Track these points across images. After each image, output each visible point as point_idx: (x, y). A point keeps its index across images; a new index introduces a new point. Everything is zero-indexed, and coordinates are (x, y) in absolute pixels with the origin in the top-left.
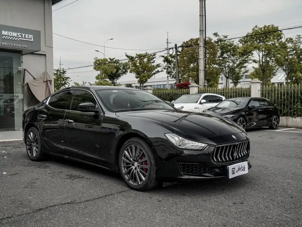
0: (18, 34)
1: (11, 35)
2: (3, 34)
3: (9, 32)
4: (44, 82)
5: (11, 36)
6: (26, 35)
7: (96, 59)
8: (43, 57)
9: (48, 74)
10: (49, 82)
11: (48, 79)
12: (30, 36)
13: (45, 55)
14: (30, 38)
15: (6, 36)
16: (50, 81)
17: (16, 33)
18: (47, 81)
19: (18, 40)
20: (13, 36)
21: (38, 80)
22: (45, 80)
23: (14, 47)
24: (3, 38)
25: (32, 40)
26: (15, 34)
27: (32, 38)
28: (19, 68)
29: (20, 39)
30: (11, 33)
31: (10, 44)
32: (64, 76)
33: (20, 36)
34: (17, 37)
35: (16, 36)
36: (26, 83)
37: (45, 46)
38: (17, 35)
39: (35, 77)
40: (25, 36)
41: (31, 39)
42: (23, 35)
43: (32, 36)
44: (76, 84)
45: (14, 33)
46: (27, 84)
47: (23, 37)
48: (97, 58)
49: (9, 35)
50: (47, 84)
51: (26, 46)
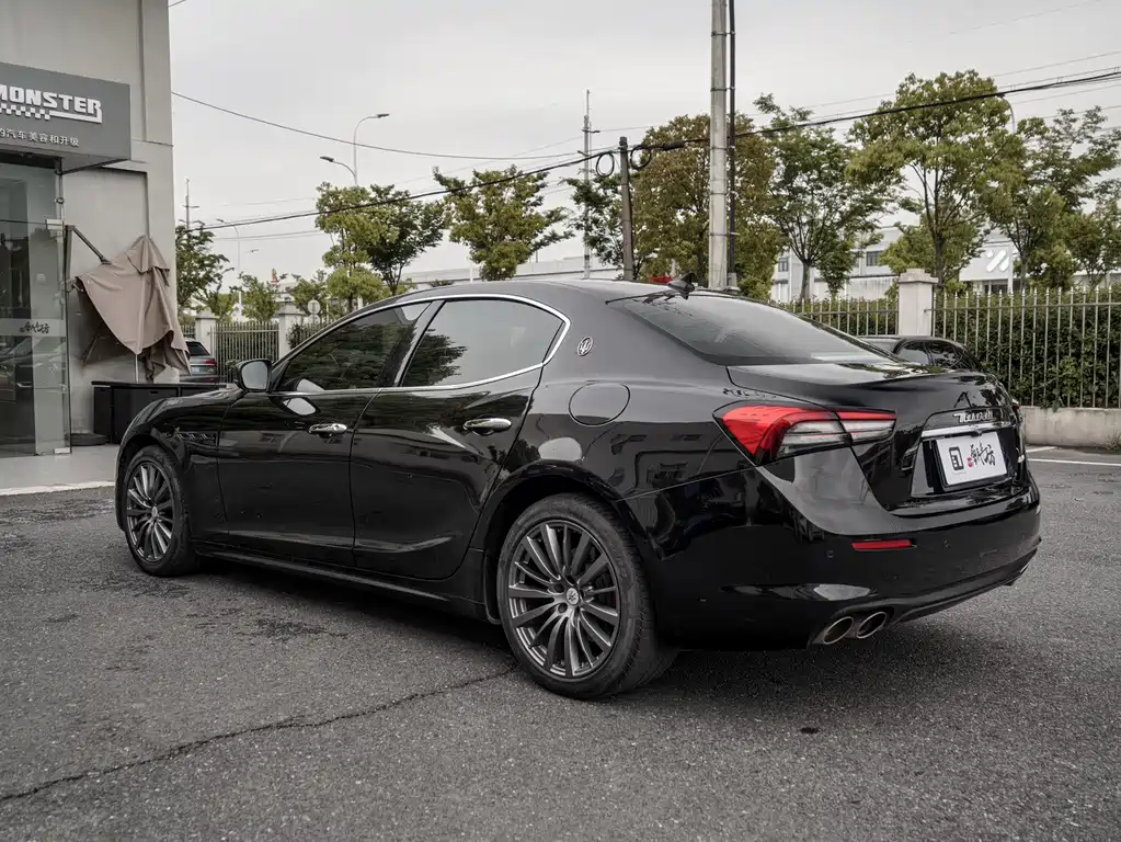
0: (47, 95)
1: (21, 100)
3: (13, 90)
4: (141, 274)
5: (18, 104)
6: (77, 100)
7: (325, 188)
8: (137, 183)
9: (155, 247)
10: (157, 275)
11: (157, 264)
12: (91, 102)
13: (144, 174)
14: (91, 111)
15: (1, 101)
16: (161, 270)
17: (38, 93)
18: (150, 272)
19: (47, 117)
20: (29, 102)
21: (115, 268)
22: (145, 269)
23: (32, 145)
25: (99, 119)
26: (33, 96)
27: (99, 112)
28: (49, 221)
29: (52, 113)
30: (21, 91)
31: (17, 133)
32: (204, 252)
33: (54, 104)
34: (42, 107)
35: (38, 102)
36: (72, 276)
37: (145, 141)
38: (44, 100)
39: (106, 257)
40: (71, 102)
41: (95, 115)
42: (66, 98)
43: (98, 104)
44: (248, 278)
45: (29, 92)
46: (79, 282)
47: (66, 106)
48: (328, 185)
49: (13, 99)
50: (152, 283)
51: (75, 142)
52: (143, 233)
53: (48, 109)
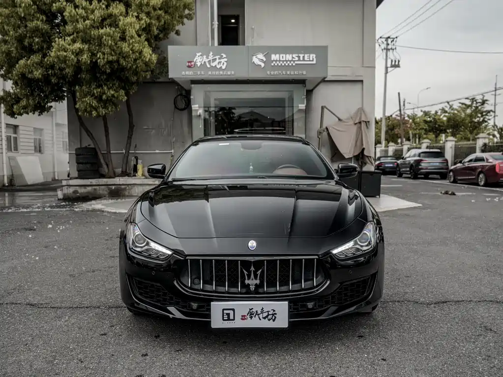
0: (294, 56)
1: (284, 59)
2: (272, 59)
3: (281, 55)
4: (356, 124)
5: (283, 61)
6: (306, 56)
8: (359, 85)
9: (364, 111)
10: (363, 125)
11: (363, 119)
12: (311, 55)
14: (311, 59)
15: (276, 61)
16: (366, 122)
17: (291, 55)
18: (360, 123)
19: (294, 64)
20: (287, 59)
21: (344, 122)
22: (357, 121)
23: (288, 76)
24: (273, 64)
25: (314, 62)
26: (289, 57)
27: (315, 60)
28: (300, 105)
29: (296, 62)
30: (284, 55)
31: (282, 72)
33: (297, 59)
34: (292, 60)
35: (290, 59)
36: (324, 127)
37: (363, 67)
38: (293, 58)
39: (341, 118)
40: (304, 57)
41: (313, 61)
42: (301, 56)
43: (314, 56)
45: (287, 55)
46: (327, 128)
47: (301, 59)
49: (281, 59)
50: (360, 128)
51: (304, 73)
52: (361, 106)
53: (294, 61)
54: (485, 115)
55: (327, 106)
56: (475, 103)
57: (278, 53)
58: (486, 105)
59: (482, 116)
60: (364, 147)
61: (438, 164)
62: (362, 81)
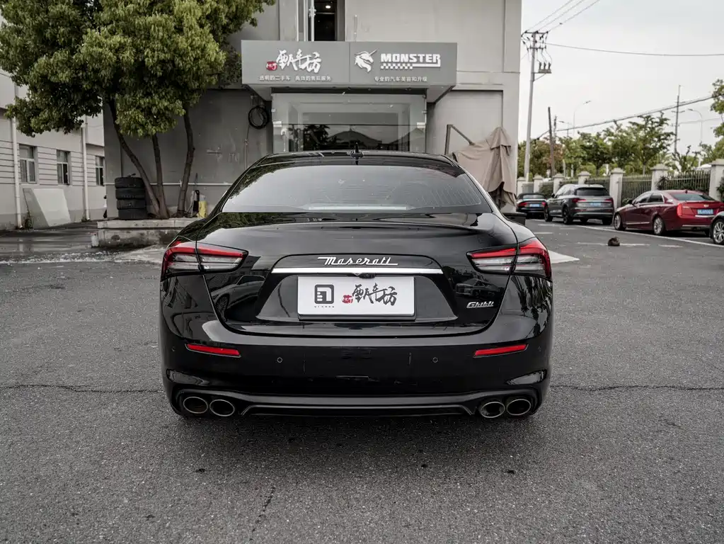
0: (411, 56)
1: (398, 61)
2: (382, 61)
3: (394, 55)
4: (492, 149)
5: (397, 63)
6: (427, 56)
8: (497, 97)
9: (503, 133)
10: (502, 150)
11: (503, 142)
12: (435, 56)
14: (435, 61)
15: (387, 63)
16: (506, 147)
17: (407, 55)
18: (498, 148)
19: (411, 68)
20: (402, 61)
21: (477, 147)
22: (494, 146)
23: (403, 84)
24: (382, 67)
25: (439, 65)
26: (404, 58)
27: (439, 61)
28: (418, 124)
29: (414, 65)
30: (398, 55)
31: (395, 79)
33: (415, 60)
34: (409, 62)
35: (406, 60)
36: (450, 152)
37: (503, 72)
38: (410, 58)
39: (473, 142)
40: (424, 58)
41: (437, 63)
42: (421, 56)
43: (439, 56)
44: (705, 146)
45: (403, 55)
46: (454, 155)
47: (421, 60)
49: (394, 60)
50: (499, 154)
51: (425, 79)
52: (499, 126)
53: (411, 63)
54: (663, 139)
55: (454, 126)
56: (650, 122)
57: (389, 53)
58: (664, 126)
59: (659, 140)
60: (503, 180)
61: (600, 204)
62: (502, 91)
